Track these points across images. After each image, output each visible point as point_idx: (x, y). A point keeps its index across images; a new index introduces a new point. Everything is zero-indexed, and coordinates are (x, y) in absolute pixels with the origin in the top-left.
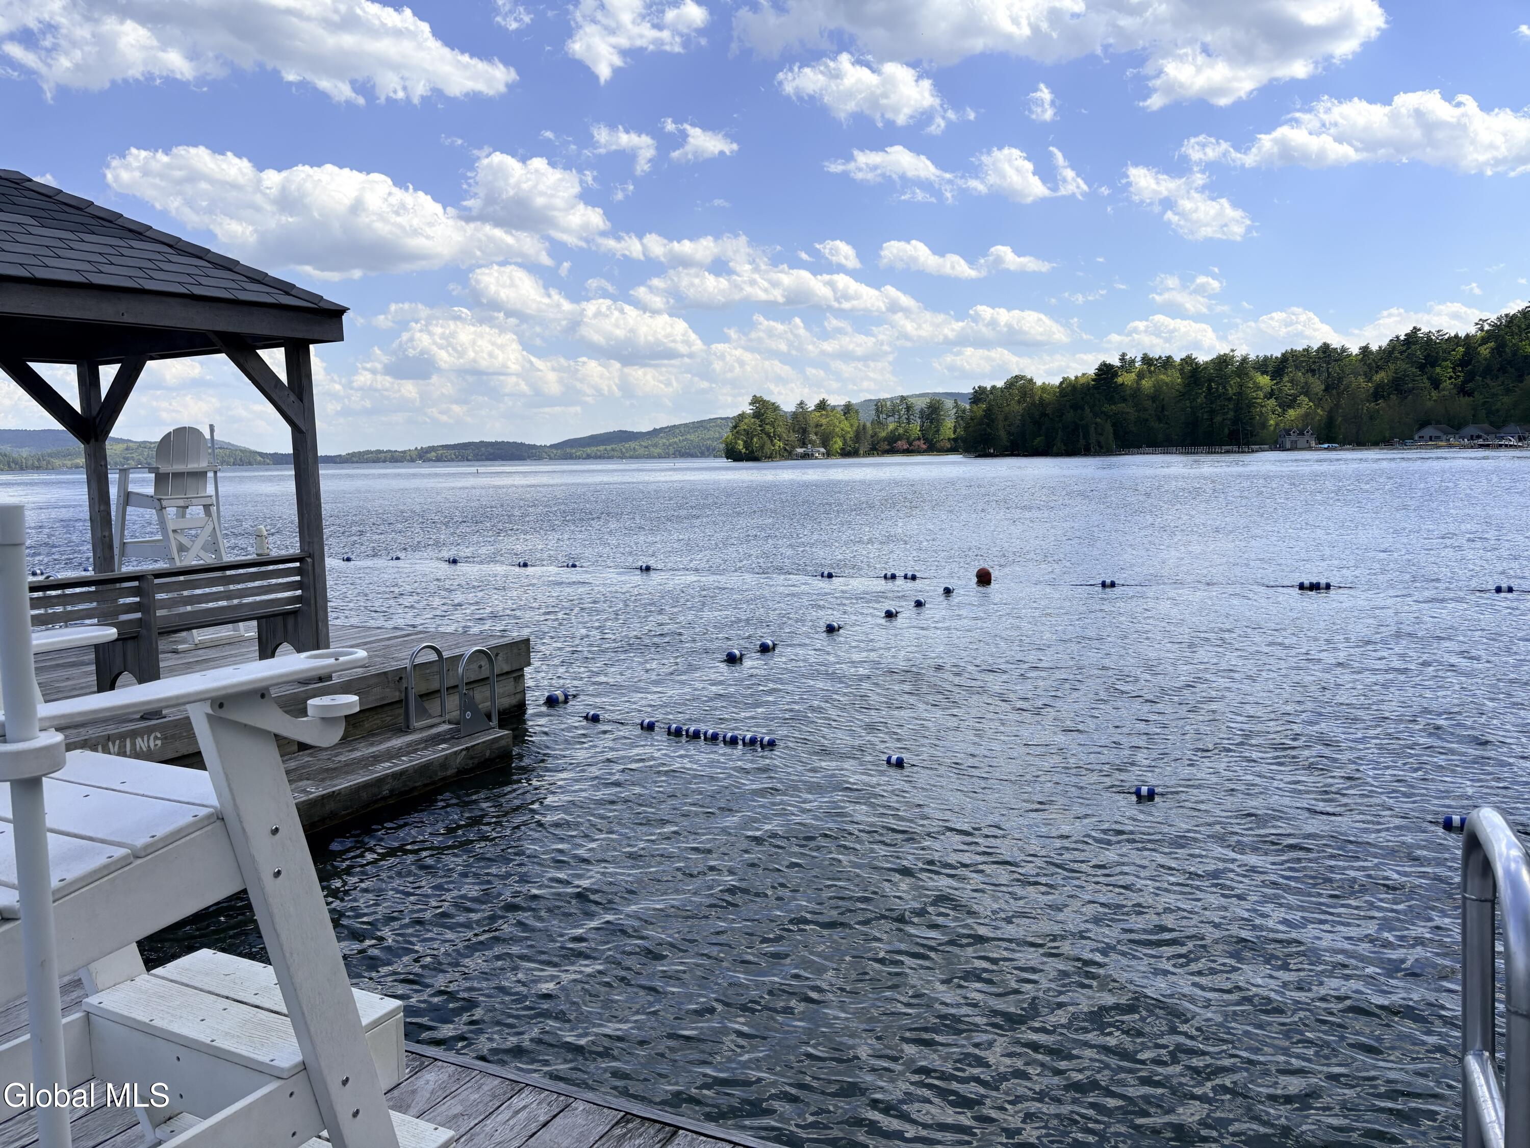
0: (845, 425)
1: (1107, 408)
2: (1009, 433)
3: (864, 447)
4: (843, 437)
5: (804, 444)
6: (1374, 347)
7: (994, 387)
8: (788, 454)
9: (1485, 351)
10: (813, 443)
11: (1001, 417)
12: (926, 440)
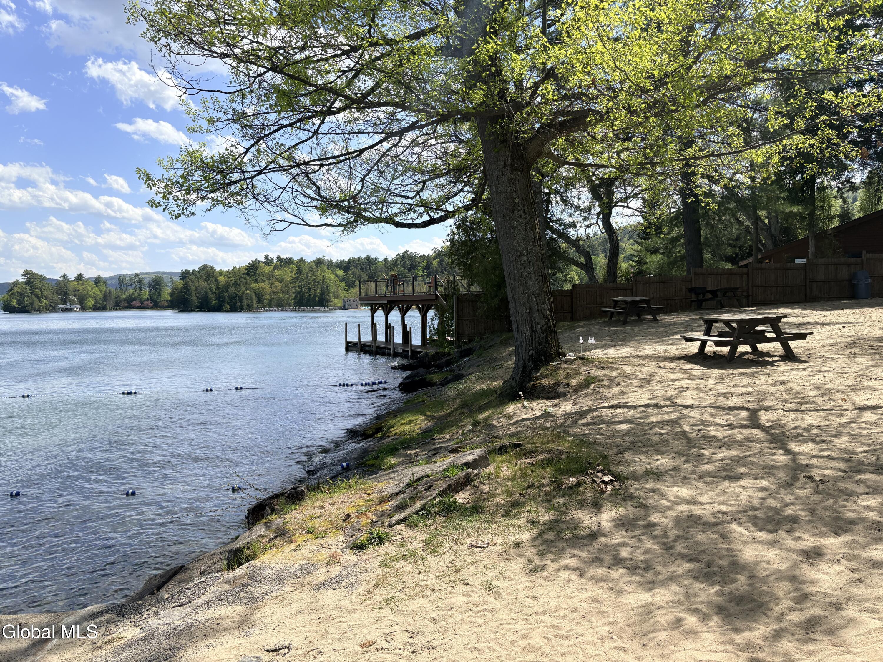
0: (96, 290)
1: (253, 285)
2: (198, 298)
3: (111, 303)
4: (95, 298)
5: (64, 302)
6: (390, 259)
7: (194, 270)
8: (52, 308)
9: (435, 263)
10: (72, 302)
11: (193, 288)
12: (152, 301)
